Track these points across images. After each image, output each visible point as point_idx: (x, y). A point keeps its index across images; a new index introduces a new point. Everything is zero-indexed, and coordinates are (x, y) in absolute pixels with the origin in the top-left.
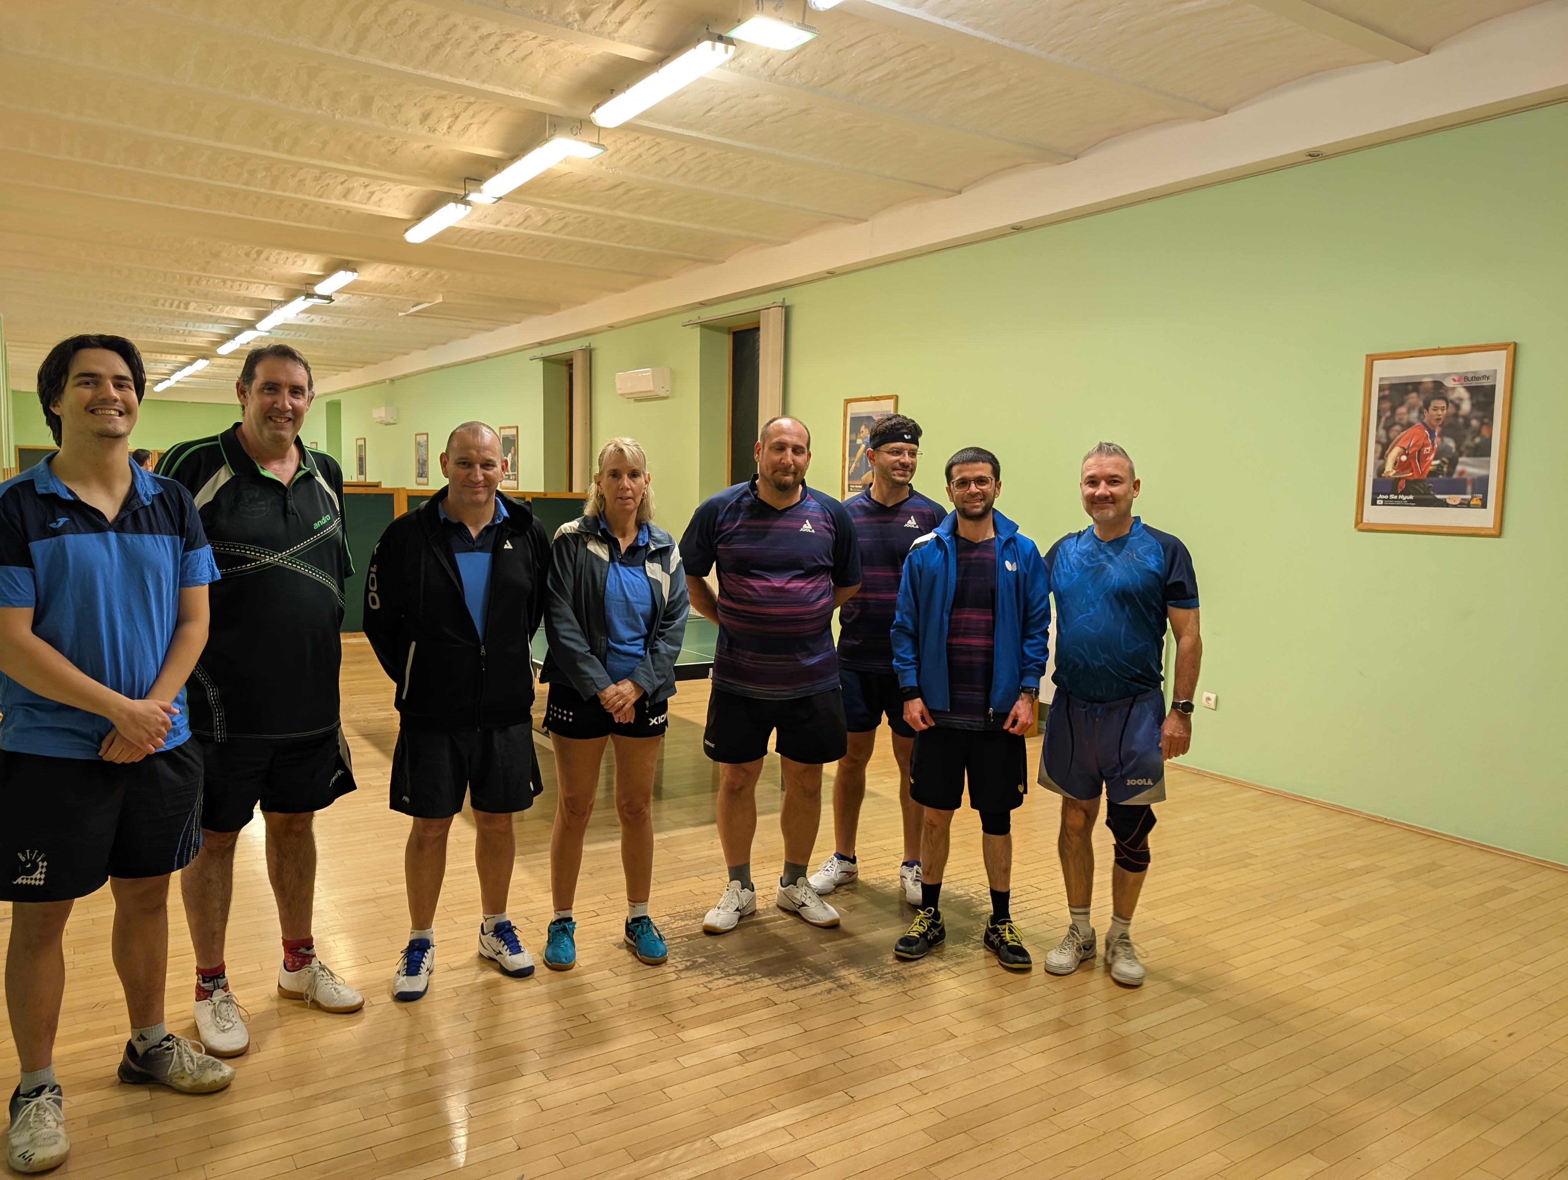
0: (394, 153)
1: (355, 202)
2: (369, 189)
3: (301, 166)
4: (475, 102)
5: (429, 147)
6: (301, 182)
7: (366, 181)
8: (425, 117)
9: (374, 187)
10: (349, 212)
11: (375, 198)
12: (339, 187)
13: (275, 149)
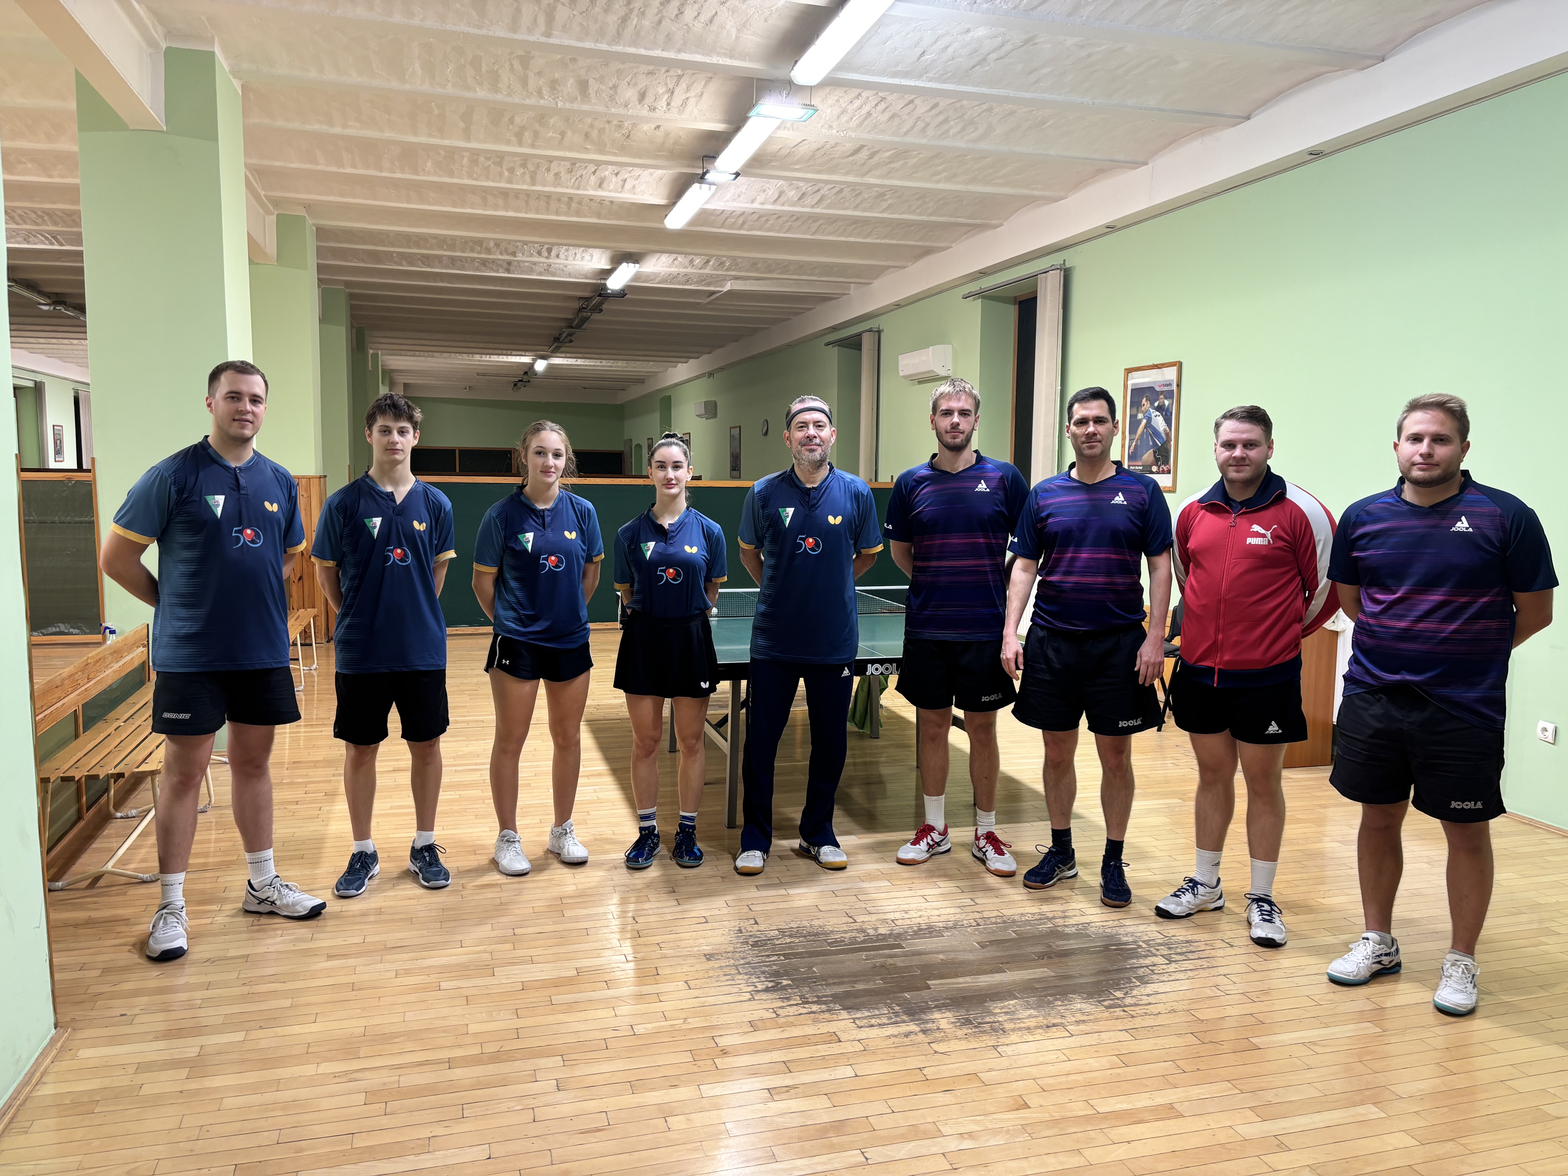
0: (628, 137)
1: (610, 191)
2: (620, 177)
3: (551, 160)
4: (683, 74)
5: (658, 127)
6: (557, 175)
7: (616, 169)
8: (642, 96)
9: (624, 174)
10: (612, 202)
11: (628, 186)
12: (593, 178)
13: (520, 144)
